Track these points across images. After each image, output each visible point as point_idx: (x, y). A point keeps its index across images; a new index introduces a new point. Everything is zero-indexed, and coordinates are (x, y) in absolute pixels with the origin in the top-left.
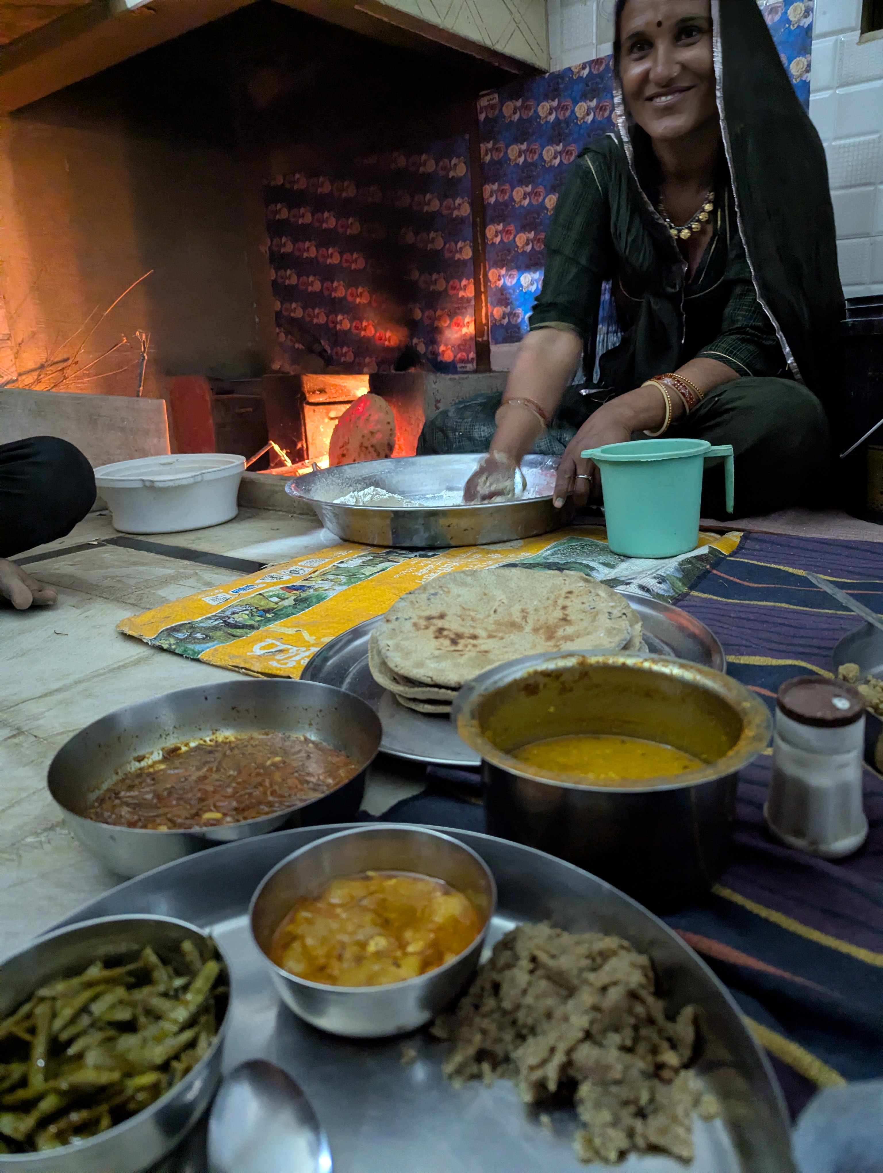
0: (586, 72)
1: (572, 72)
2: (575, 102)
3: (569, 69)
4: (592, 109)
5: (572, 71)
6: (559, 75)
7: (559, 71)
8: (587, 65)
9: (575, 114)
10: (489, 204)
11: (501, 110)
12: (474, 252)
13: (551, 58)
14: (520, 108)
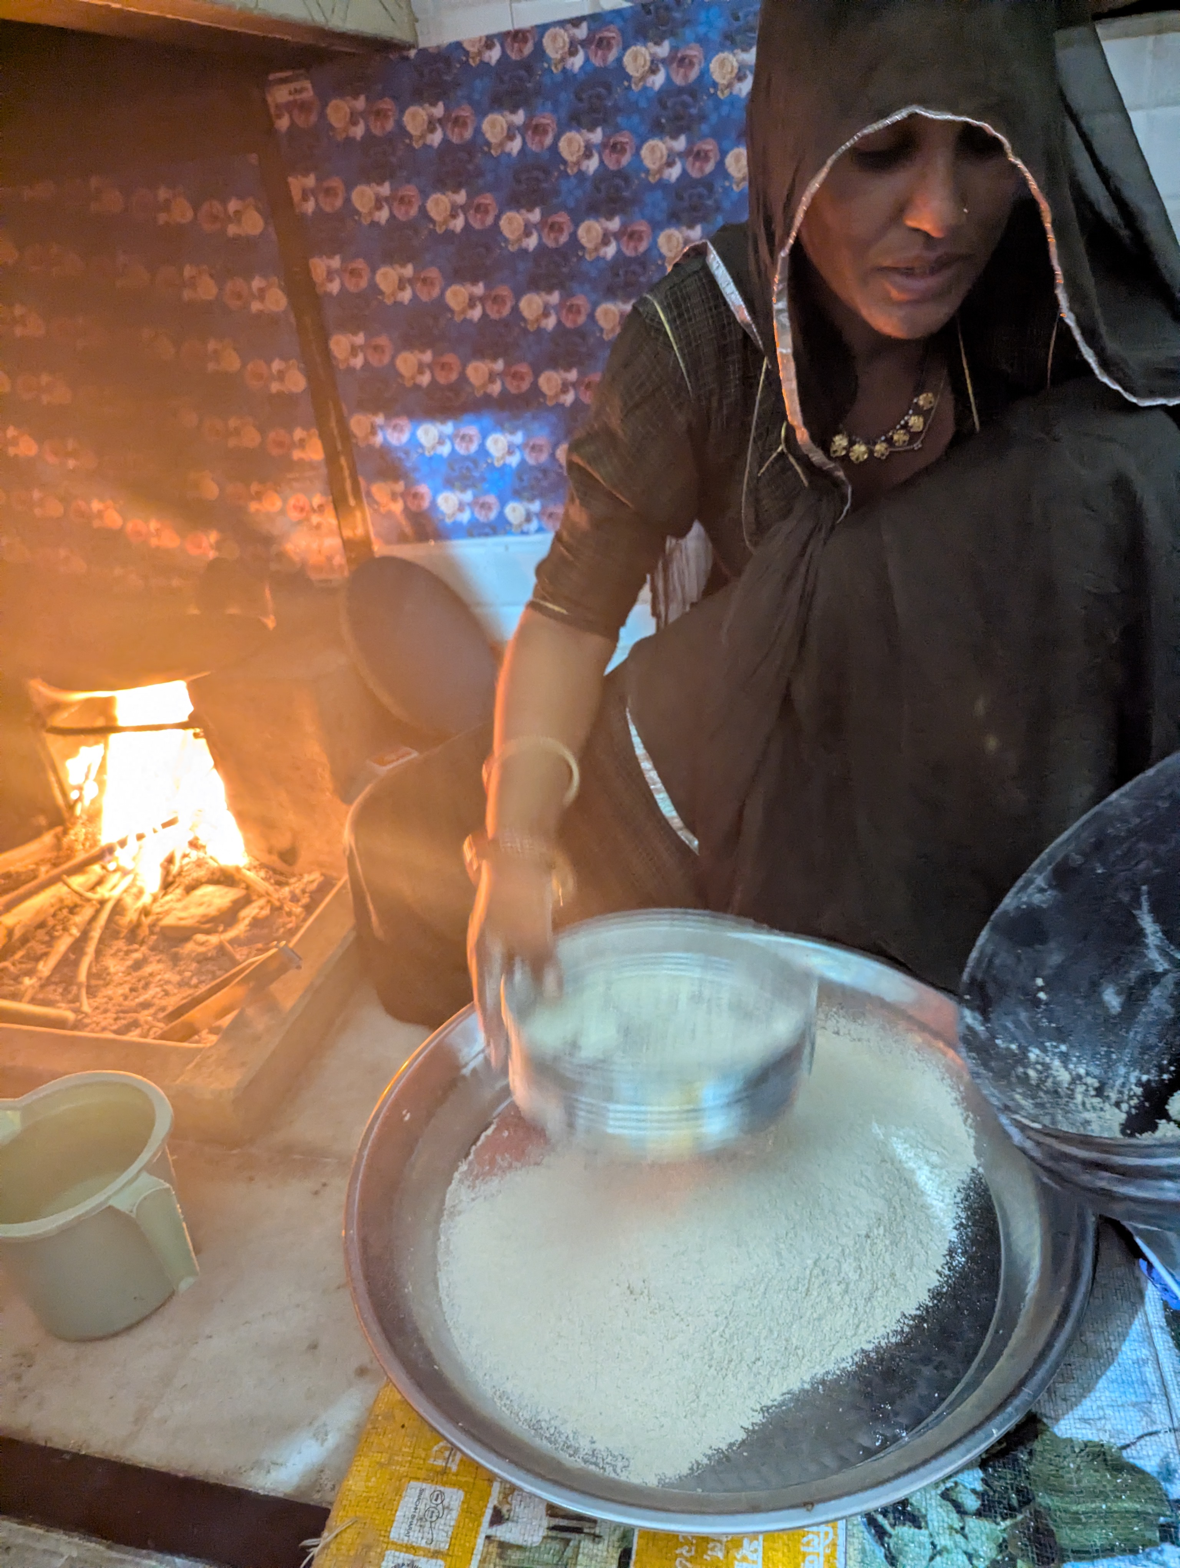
0: (494, 55)
1: (467, 53)
2: (481, 113)
3: (458, 45)
4: (518, 128)
5: (464, 49)
6: (439, 54)
7: (438, 47)
8: (496, 41)
9: (483, 135)
10: (329, 295)
11: (322, 115)
12: (309, 379)
13: (417, 20)
14: (364, 114)
